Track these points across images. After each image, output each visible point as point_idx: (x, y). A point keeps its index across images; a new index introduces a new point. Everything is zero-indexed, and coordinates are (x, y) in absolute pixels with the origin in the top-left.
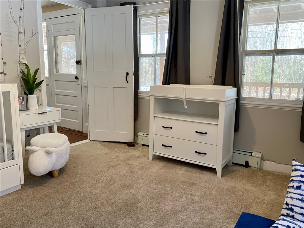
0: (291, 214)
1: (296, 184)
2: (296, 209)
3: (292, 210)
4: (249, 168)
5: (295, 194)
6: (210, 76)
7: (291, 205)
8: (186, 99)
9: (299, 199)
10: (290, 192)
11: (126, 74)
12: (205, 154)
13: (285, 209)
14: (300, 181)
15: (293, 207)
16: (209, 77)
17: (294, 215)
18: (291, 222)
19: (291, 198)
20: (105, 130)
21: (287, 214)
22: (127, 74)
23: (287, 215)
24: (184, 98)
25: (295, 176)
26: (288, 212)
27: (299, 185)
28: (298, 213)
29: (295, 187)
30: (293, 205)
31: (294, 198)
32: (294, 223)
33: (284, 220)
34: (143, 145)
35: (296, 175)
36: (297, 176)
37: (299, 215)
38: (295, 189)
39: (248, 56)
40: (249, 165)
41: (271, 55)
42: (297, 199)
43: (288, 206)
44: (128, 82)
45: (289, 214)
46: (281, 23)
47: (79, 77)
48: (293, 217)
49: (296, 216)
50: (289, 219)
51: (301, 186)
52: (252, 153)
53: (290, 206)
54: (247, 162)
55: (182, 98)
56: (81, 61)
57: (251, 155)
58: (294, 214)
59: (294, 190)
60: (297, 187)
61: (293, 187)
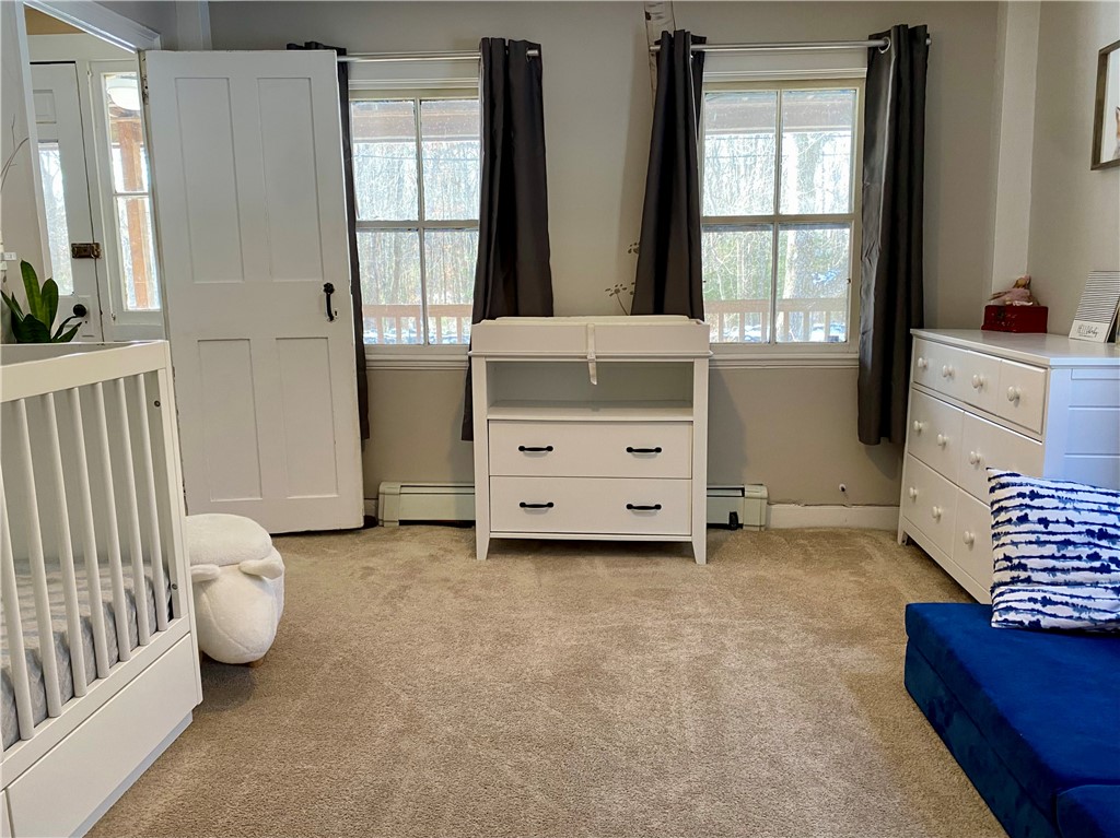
0: (1023, 575)
1: (1015, 515)
2: (1030, 563)
3: (1024, 567)
4: (739, 531)
5: (1020, 533)
6: (614, 289)
7: (1018, 558)
8: (597, 357)
9: (1031, 542)
10: (1008, 533)
11: (326, 290)
12: (658, 507)
13: (1005, 569)
14: (1022, 505)
15: (1023, 561)
16: (610, 292)
17: (1029, 577)
18: (1033, 591)
19: (1013, 543)
20: (251, 496)
21: (1013, 578)
22: (329, 289)
23: (1014, 581)
24: (591, 356)
25: (1006, 499)
26: (1015, 573)
27: (1022, 514)
28: (1037, 570)
29: (1014, 519)
30: (1023, 557)
31: (1021, 543)
32: (1039, 591)
33: (1013, 591)
34: (403, 523)
35: (1008, 495)
36: (1011, 498)
37: (1040, 573)
38: (1015, 524)
39: (709, 231)
40: (740, 522)
41: (769, 230)
42: (1026, 543)
43: (1011, 562)
44: (332, 318)
45: (1018, 577)
46: (710, 133)
47: (90, 306)
48: (1028, 580)
49: (1036, 576)
50: (1019, 586)
51: (1026, 515)
52: (743, 490)
53: (1016, 562)
54: (734, 516)
55: (586, 357)
56: (97, 245)
57: (743, 495)
58: (1029, 573)
59: (1013, 527)
60: (1018, 518)
61: (1009, 521)
